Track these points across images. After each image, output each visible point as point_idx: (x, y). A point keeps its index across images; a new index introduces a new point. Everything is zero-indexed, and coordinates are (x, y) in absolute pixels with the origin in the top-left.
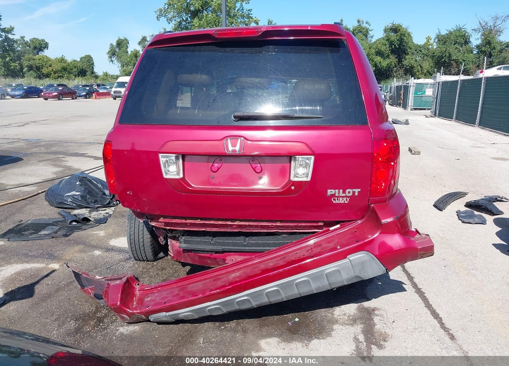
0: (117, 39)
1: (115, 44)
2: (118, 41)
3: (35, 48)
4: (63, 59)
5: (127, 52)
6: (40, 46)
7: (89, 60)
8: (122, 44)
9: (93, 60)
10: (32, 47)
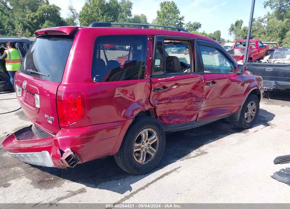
0: (236, 21)
1: (234, 24)
2: (236, 22)
3: (194, 27)
4: (204, 33)
5: (241, 28)
6: (197, 26)
7: (218, 33)
8: (238, 24)
9: (220, 33)
10: (193, 27)
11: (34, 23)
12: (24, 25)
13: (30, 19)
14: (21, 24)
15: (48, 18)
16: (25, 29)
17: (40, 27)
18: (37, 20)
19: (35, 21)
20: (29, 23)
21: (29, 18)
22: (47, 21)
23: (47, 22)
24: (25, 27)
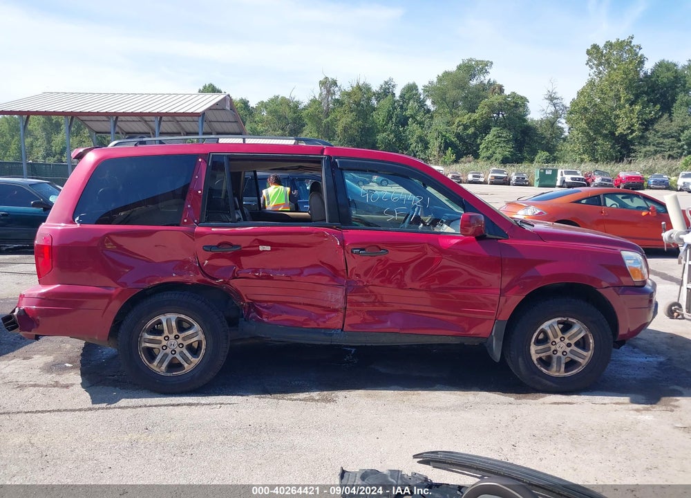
11: (468, 134)
12: (445, 140)
13: (461, 127)
14: (440, 140)
15: (497, 123)
16: (446, 148)
17: (478, 142)
18: (476, 129)
19: (471, 131)
20: (458, 136)
21: (458, 127)
22: (494, 129)
23: (494, 131)
24: (447, 145)
